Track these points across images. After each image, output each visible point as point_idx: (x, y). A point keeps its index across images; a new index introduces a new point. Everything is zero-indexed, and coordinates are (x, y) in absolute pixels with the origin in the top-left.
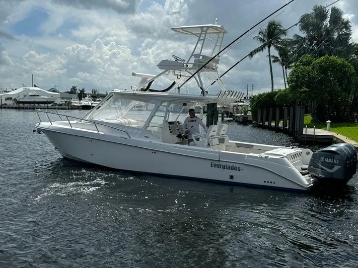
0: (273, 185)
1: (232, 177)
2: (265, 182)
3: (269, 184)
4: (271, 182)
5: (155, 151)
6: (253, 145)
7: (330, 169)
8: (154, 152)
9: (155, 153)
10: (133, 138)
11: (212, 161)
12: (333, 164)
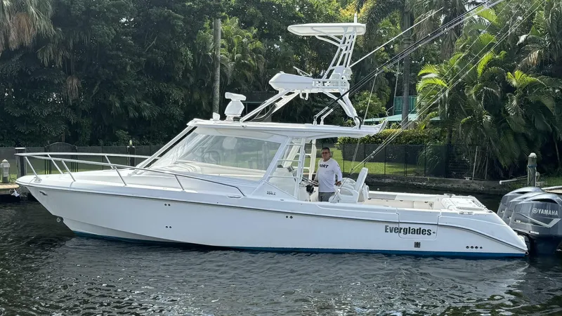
0: (479, 250)
1: (417, 245)
2: (467, 247)
3: (474, 250)
4: (476, 247)
5: (291, 215)
6: (395, 196)
7: (548, 223)
8: (289, 216)
9: (291, 217)
10: (249, 196)
11: (387, 224)
12: (551, 216)
